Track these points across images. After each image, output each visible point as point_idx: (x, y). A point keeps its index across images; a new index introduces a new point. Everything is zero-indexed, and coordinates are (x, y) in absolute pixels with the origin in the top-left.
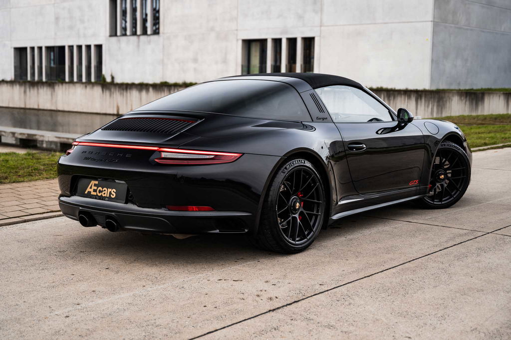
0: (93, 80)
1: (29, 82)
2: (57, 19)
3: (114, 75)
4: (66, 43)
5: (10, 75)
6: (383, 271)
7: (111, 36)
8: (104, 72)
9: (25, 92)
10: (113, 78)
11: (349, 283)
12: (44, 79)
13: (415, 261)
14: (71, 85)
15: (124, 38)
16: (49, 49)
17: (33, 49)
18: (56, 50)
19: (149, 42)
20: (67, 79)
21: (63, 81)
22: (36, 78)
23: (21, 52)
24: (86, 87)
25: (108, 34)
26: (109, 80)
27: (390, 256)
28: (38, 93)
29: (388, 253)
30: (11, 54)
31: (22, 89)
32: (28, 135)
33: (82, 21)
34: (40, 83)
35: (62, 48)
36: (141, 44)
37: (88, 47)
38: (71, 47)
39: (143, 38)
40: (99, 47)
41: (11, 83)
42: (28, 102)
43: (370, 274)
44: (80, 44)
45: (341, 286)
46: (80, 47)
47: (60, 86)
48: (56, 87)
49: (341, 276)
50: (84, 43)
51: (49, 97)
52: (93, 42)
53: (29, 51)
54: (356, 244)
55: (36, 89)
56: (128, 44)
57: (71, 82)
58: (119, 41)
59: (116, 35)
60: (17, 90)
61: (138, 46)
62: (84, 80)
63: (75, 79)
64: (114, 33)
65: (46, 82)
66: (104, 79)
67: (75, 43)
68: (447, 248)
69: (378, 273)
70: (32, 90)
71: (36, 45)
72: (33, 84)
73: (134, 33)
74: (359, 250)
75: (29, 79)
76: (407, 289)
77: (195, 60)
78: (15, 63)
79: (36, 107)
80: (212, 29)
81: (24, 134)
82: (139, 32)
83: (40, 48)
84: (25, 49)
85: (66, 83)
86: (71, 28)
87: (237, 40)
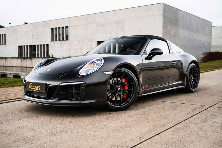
0: (45, 56)
1: (23, 58)
2: (33, 36)
3: (53, 54)
4: (36, 44)
5: (17, 56)
6: (165, 130)
7: (52, 41)
8: (49, 54)
9: (22, 61)
10: (52, 56)
11: (147, 140)
12: (28, 57)
13: (181, 123)
14: (38, 58)
15: (56, 42)
16: (30, 46)
17: (24, 46)
18: (33, 47)
19: (65, 43)
20: (36, 56)
21: (35, 57)
22: (26, 56)
23: (20, 47)
24: (43, 59)
25: (50, 40)
26: (51, 56)
27: (167, 120)
28: (26, 61)
29: (165, 118)
30: (17, 48)
31: (21, 60)
32: (16, 74)
33: (42, 36)
34: (27, 58)
35: (35, 46)
36: (62, 43)
37: (44, 45)
38: (38, 45)
39: (63, 42)
40: (47, 45)
41: (17, 58)
42: (23, 65)
43: (159, 133)
44: (41, 44)
45: (143, 142)
46: (41, 45)
47: (34, 59)
48: (33, 59)
49: (142, 135)
50: (42, 44)
51: (30, 62)
52: (45, 44)
53: (23, 47)
54: (146, 114)
55: (25, 60)
56: (57, 44)
57: (38, 57)
58: (54, 43)
59: (53, 41)
60: (19, 60)
61: (61, 44)
62: (42, 56)
63: (39, 56)
64: (52, 40)
65: (29, 58)
66: (49, 56)
67: (39, 44)
68: (195, 115)
69: (163, 132)
70: (24, 61)
71: (26, 45)
72: (25, 58)
73: (60, 40)
74: (149, 117)
75: (23, 56)
76: (184, 142)
77: (81, 49)
78: (18, 51)
79: (26, 66)
80: (87, 38)
81: (14, 74)
82: (61, 40)
83: (27, 46)
84: (22, 46)
85: (36, 58)
86: (38, 39)
87: (95, 41)
